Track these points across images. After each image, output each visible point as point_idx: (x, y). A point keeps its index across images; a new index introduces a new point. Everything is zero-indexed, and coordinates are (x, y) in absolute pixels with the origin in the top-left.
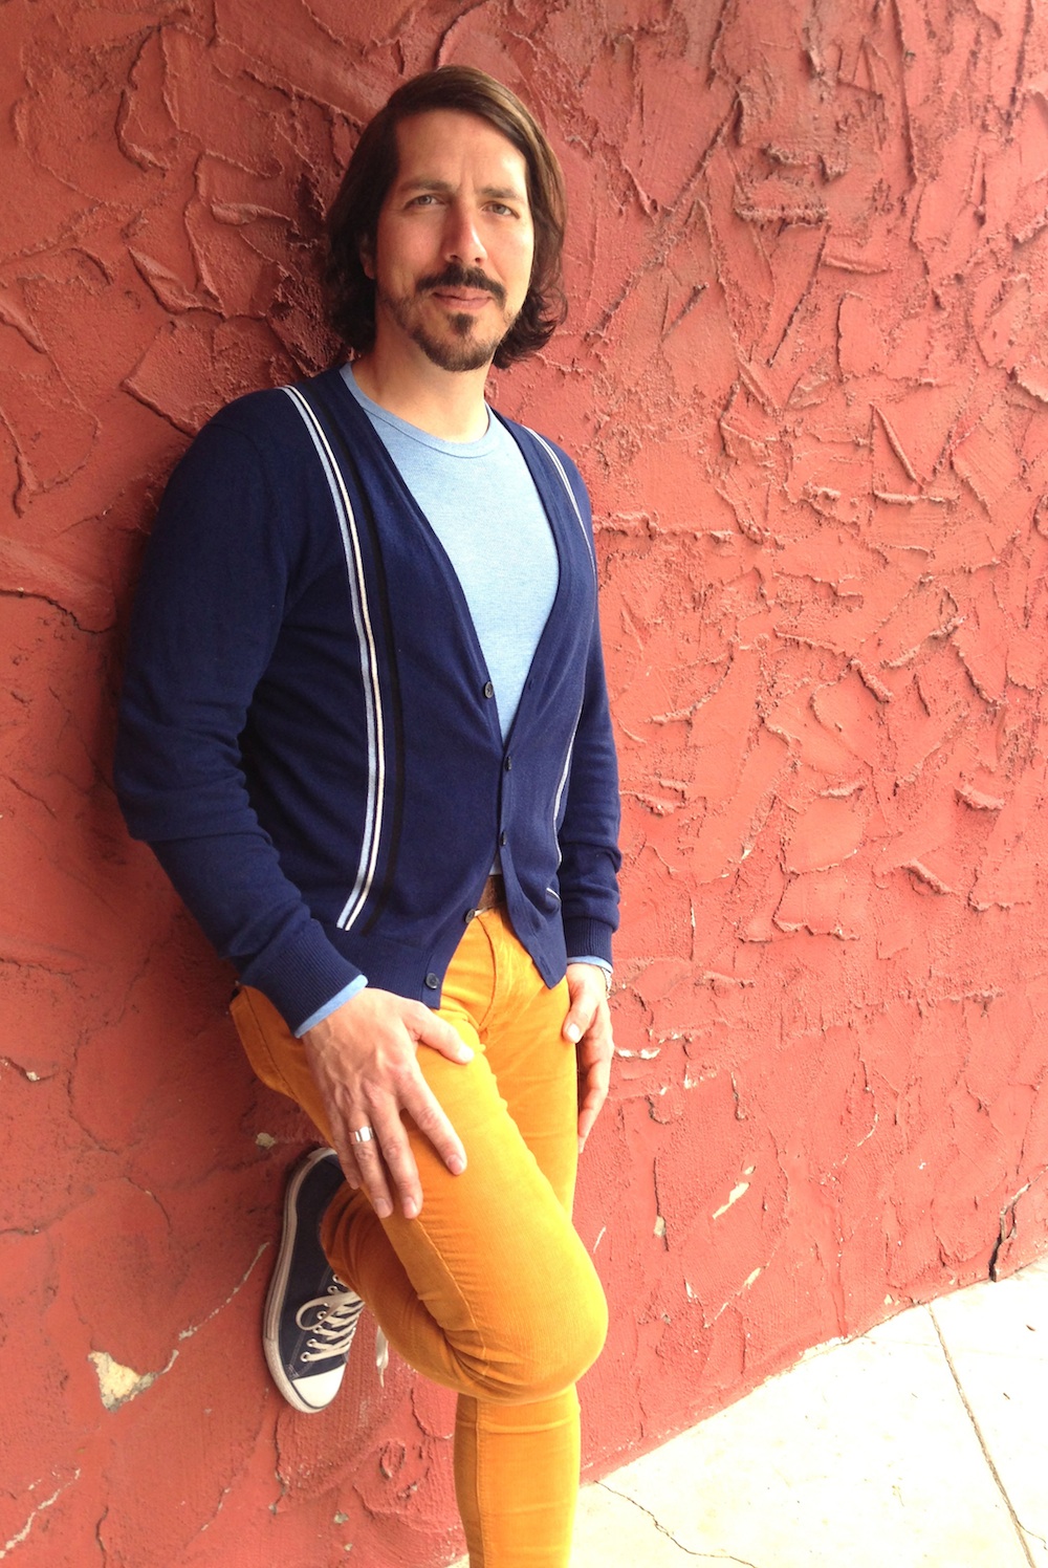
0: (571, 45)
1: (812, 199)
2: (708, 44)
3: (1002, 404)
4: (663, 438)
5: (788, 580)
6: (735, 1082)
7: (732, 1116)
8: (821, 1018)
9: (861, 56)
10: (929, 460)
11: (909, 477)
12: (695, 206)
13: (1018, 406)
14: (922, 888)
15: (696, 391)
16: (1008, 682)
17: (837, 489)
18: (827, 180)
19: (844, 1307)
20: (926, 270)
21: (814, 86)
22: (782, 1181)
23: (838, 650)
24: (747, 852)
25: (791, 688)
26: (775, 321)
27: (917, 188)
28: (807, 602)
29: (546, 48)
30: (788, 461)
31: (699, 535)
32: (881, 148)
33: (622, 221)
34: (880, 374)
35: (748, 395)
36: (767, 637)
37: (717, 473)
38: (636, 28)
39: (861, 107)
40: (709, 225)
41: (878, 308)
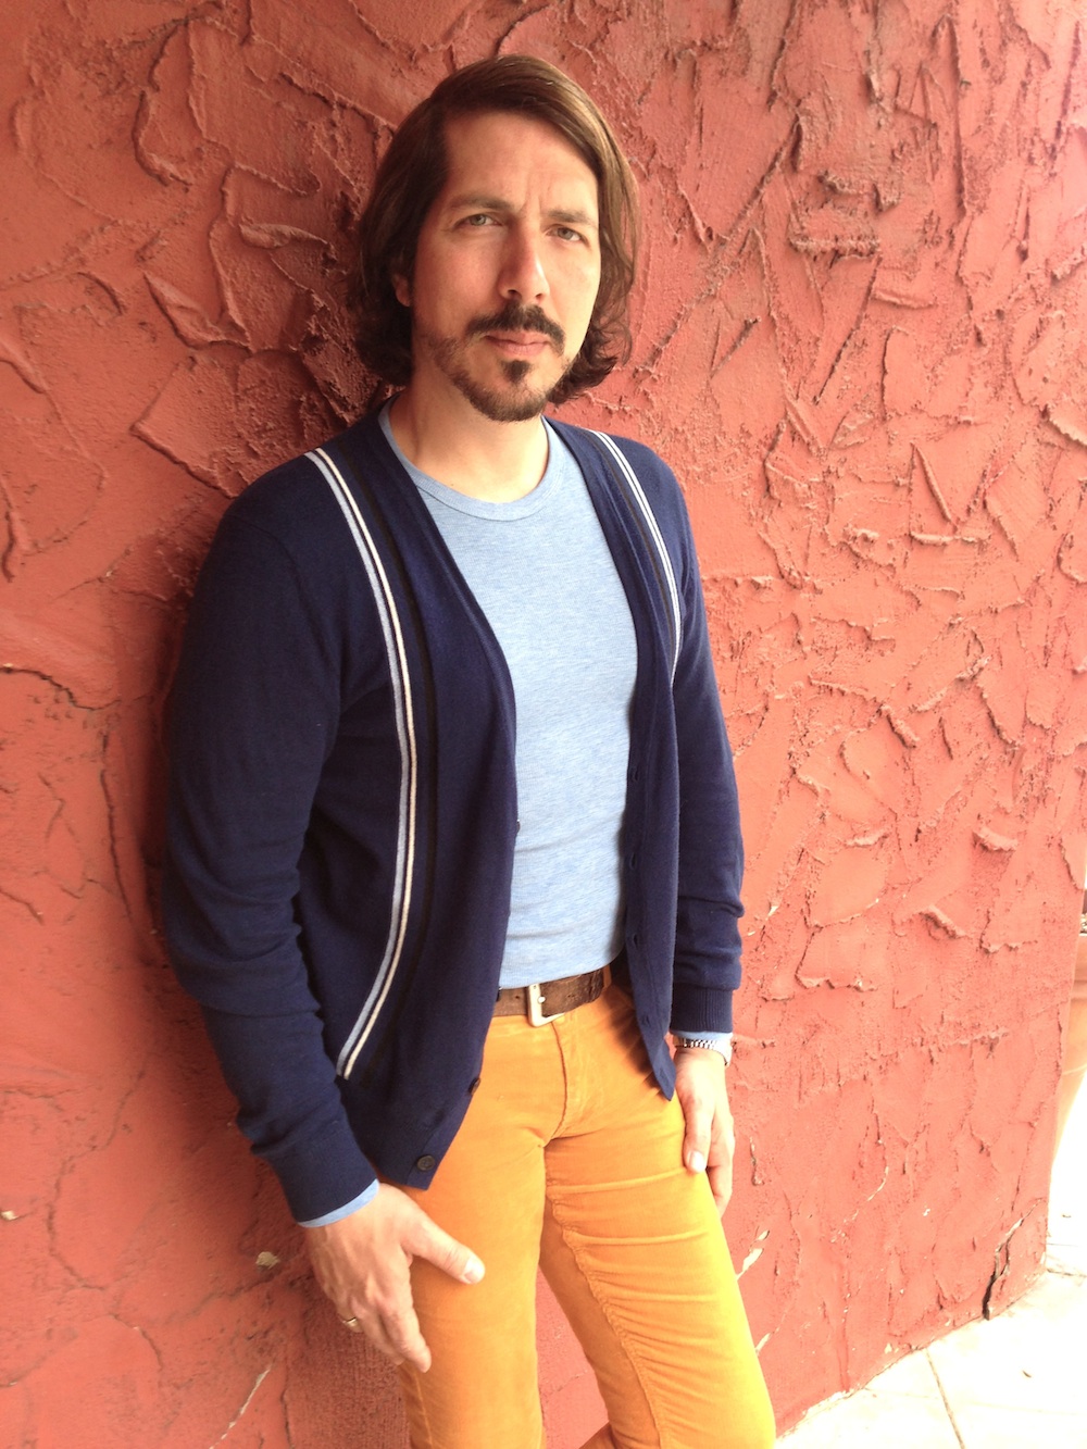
0: (632, 59)
1: (865, 230)
2: (770, 62)
3: (1034, 441)
4: (708, 480)
5: (824, 625)
6: (753, 1147)
7: (749, 1181)
8: (838, 1073)
9: (919, 81)
10: (963, 499)
11: (944, 517)
12: (750, 235)
13: (1048, 444)
14: (939, 933)
15: (742, 430)
16: (1027, 722)
17: (875, 530)
18: (881, 210)
19: (847, 1361)
20: (970, 306)
21: (872, 112)
22: (794, 1243)
23: (869, 696)
24: (774, 909)
25: (822, 737)
26: (824, 356)
27: (966, 221)
28: (841, 647)
29: (606, 62)
30: (830, 503)
31: (739, 580)
32: (933, 179)
33: (676, 250)
34: (921, 411)
35: (794, 434)
36: (802, 684)
37: (760, 514)
38: (699, 43)
39: (916, 135)
40: (763, 255)
41: (923, 344)
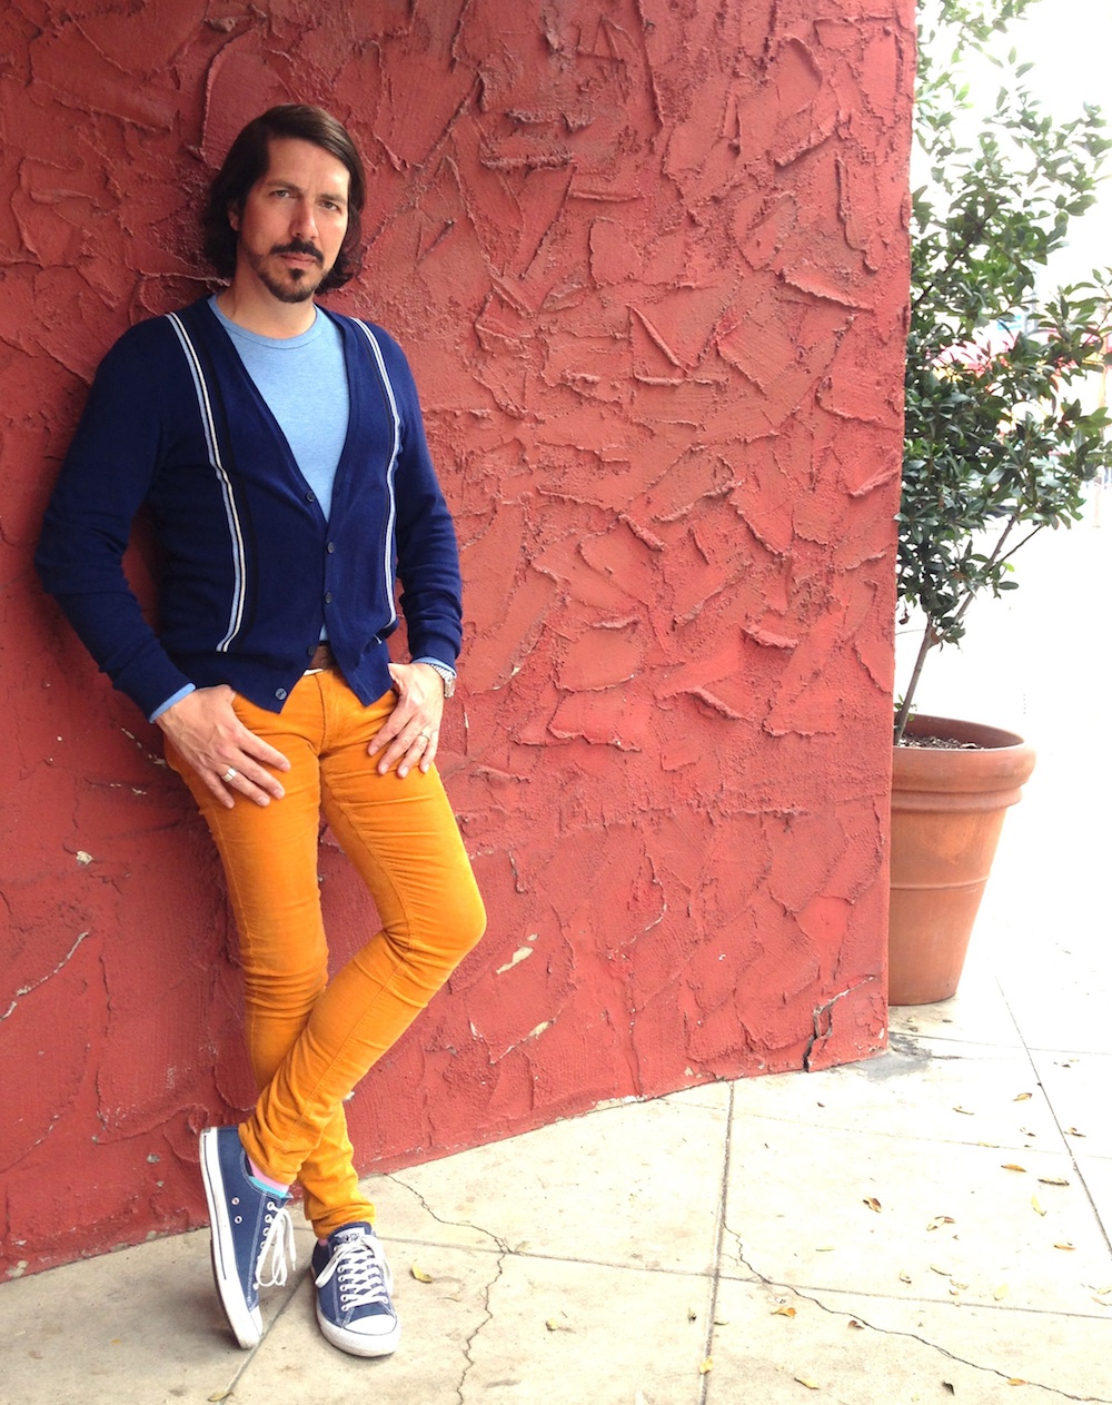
0: (323, 54)
1: (556, 148)
2: (449, 38)
3: (772, 300)
4: (421, 339)
5: (550, 449)
6: (512, 860)
7: (512, 889)
8: (603, 816)
9: (600, 32)
10: (693, 349)
11: (672, 363)
12: (443, 162)
13: (790, 302)
14: (709, 713)
15: (451, 301)
16: (795, 537)
17: (596, 375)
18: (571, 132)
19: (639, 1071)
20: (680, 195)
21: (553, 61)
22: (567, 950)
23: (604, 506)
24: (516, 670)
25: (558, 537)
26: (525, 243)
27: (664, 133)
28: (570, 466)
29: (301, 58)
30: (544, 353)
31: (458, 413)
32: (625, 102)
33: (375, 178)
34: (636, 281)
35: (502, 302)
36: (530, 494)
37: (474, 363)
38: (381, 35)
39: (603, 72)
40: (457, 174)
41: (631, 228)
